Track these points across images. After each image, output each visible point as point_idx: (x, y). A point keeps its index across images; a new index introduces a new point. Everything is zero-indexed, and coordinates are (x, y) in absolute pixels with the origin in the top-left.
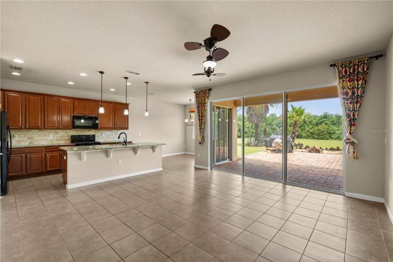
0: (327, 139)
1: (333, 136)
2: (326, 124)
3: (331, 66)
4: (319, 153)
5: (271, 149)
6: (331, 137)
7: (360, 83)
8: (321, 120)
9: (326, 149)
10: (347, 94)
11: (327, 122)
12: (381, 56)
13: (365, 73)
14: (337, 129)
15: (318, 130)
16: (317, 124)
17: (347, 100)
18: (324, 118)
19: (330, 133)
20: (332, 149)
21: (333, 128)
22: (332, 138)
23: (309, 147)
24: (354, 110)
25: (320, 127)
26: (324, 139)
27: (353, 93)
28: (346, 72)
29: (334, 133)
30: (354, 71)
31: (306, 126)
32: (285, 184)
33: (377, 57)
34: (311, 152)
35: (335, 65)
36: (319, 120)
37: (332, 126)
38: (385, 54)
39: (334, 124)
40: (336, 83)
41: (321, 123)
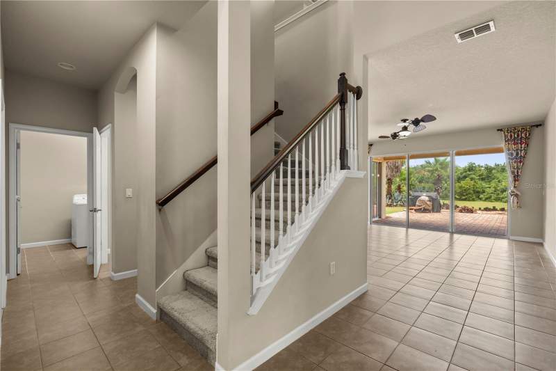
0: (473, 200)
1: (481, 196)
2: (472, 179)
3: (498, 130)
4: (472, 213)
5: (415, 208)
6: (478, 197)
7: (523, 146)
8: (464, 174)
9: (480, 209)
10: (512, 154)
11: (474, 176)
12: (540, 125)
13: (527, 138)
14: (487, 186)
15: (460, 187)
16: (459, 179)
17: (512, 159)
18: (469, 170)
19: (478, 192)
20: (487, 209)
21: (481, 184)
22: (481, 199)
23: (458, 207)
24: (518, 168)
25: (463, 183)
26: (469, 200)
27: (517, 154)
28: (511, 136)
29: (484, 192)
30: (518, 136)
31: (444, 182)
32: (452, 233)
33: (537, 126)
34: (462, 212)
35: (501, 130)
36: (461, 174)
37: (480, 182)
38: (544, 124)
39: (483, 179)
40: (503, 145)
41: (465, 177)
